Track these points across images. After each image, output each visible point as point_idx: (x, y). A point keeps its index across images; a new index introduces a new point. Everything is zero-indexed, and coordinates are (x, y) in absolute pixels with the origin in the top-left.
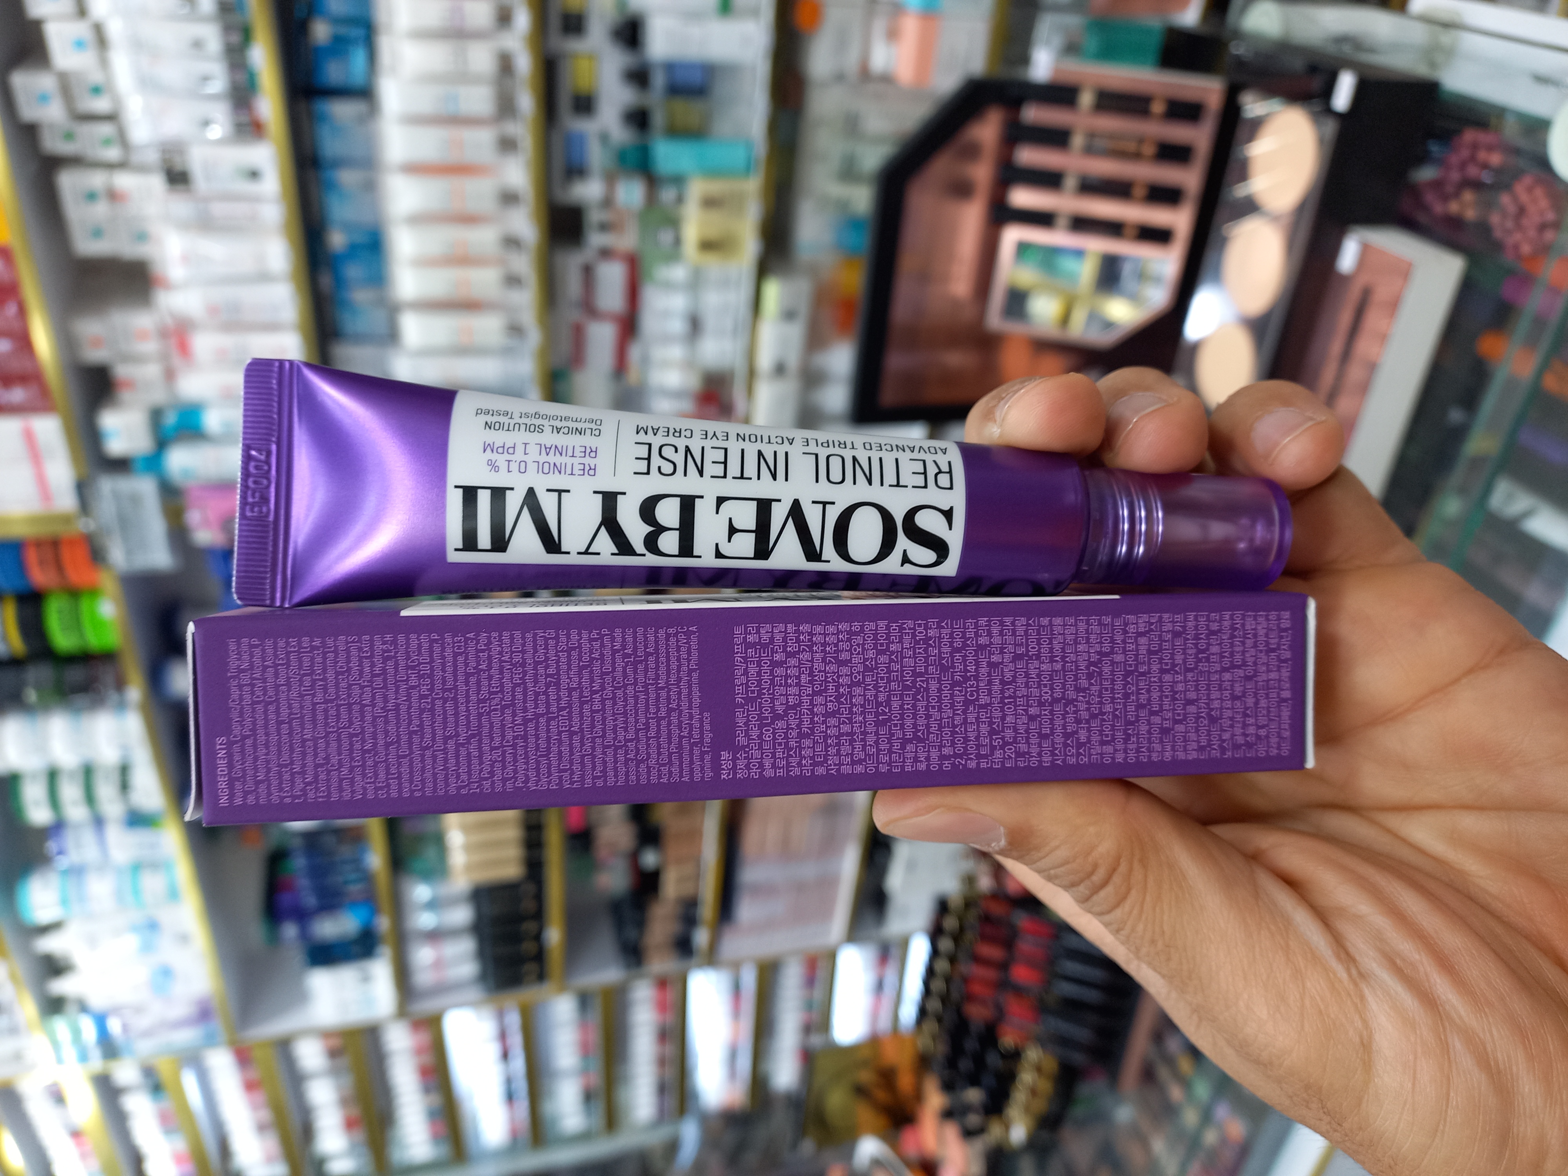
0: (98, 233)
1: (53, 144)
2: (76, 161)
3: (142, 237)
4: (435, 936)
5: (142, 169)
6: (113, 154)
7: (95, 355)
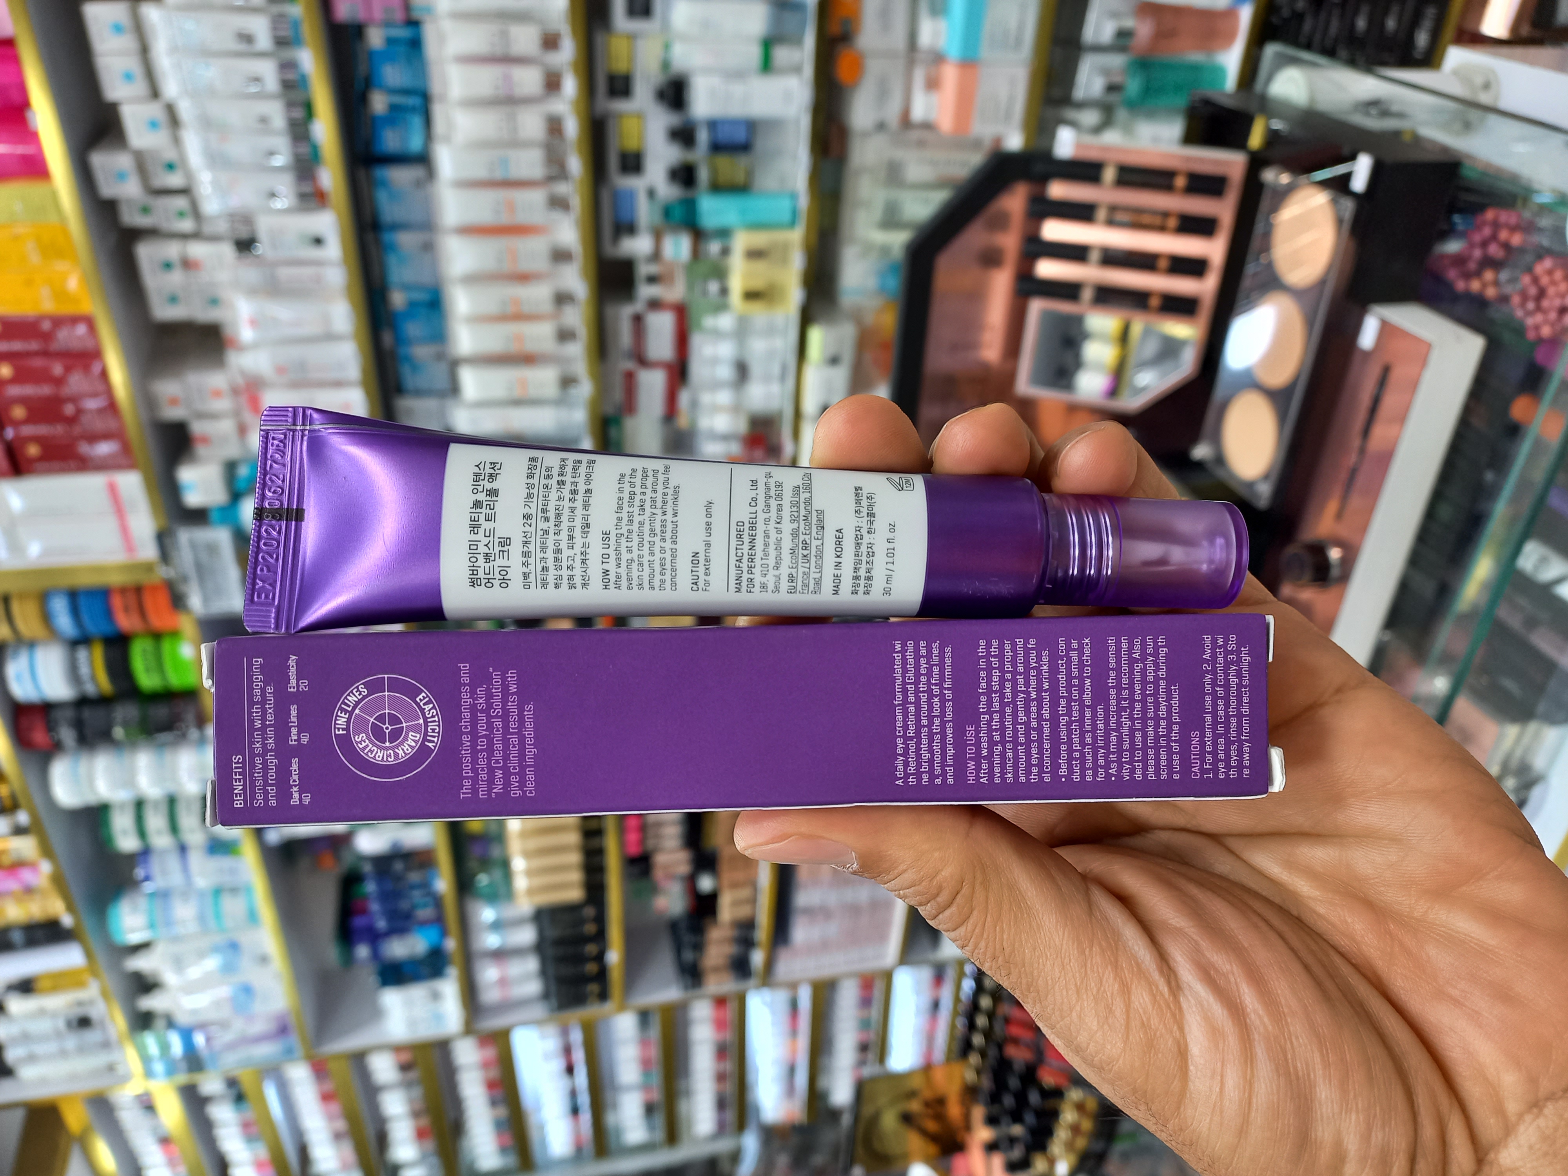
0: (173, 299)
1: (131, 218)
2: (152, 233)
3: (214, 302)
4: (500, 955)
5: (214, 238)
6: (187, 225)
7: (173, 413)
